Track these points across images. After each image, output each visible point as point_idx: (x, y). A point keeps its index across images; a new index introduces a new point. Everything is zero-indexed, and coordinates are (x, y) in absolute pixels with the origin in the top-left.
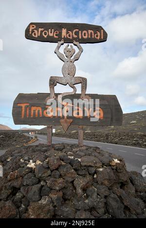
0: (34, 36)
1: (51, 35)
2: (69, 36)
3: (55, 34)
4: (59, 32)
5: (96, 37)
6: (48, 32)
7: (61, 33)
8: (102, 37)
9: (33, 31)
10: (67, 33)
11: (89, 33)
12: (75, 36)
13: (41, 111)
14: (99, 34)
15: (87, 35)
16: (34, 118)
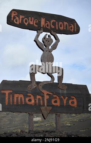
0: (15, 22)
1: (31, 23)
2: (48, 26)
3: (34, 23)
4: (39, 21)
5: (70, 29)
6: (29, 20)
7: (40, 22)
8: (76, 30)
9: (14, 18)
10: (46, 22)
11: (65, 25)
12: (53, 27)
13: (23, 99)
14: (73, 26)
15: (62, 26)
16: (17, 105)
